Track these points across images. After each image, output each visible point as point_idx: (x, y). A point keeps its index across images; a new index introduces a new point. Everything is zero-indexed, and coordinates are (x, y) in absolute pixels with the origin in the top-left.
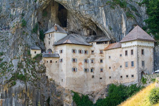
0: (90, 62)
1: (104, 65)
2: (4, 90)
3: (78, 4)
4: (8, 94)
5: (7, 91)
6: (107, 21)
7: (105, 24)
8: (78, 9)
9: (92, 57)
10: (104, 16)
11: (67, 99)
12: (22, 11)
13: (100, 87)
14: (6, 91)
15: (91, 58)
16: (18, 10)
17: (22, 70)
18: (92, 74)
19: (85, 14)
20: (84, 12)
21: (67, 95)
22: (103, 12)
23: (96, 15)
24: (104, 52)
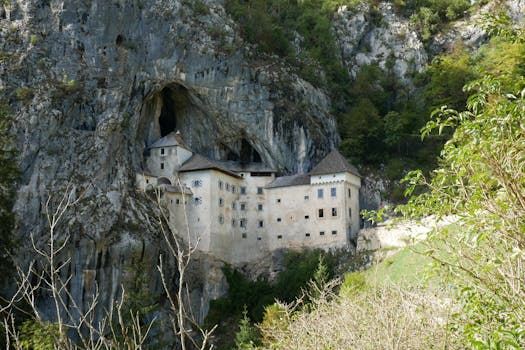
0: (239, 207)
1: (264, 215)
2: (97, 252)
3: (228, 99)
4: (103, 260)
5: (104, 254)
6: (274, 135)
7: (271, 142)
8: (226, 108)
9: (243, 198)
10: (271, 126)
11: (212, 273)
12: (121, 97)
13: (258, 255)
14: (100, 254)
15: (241, 200)
16: (113, 94)
17: (130, 213)
18: (242, 230)
19: (236, 119)
20: (236, 115)
21: (212, 266)
22: (271, 121)
23: (258, 123)
24: (265, 191)
